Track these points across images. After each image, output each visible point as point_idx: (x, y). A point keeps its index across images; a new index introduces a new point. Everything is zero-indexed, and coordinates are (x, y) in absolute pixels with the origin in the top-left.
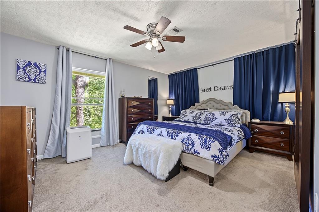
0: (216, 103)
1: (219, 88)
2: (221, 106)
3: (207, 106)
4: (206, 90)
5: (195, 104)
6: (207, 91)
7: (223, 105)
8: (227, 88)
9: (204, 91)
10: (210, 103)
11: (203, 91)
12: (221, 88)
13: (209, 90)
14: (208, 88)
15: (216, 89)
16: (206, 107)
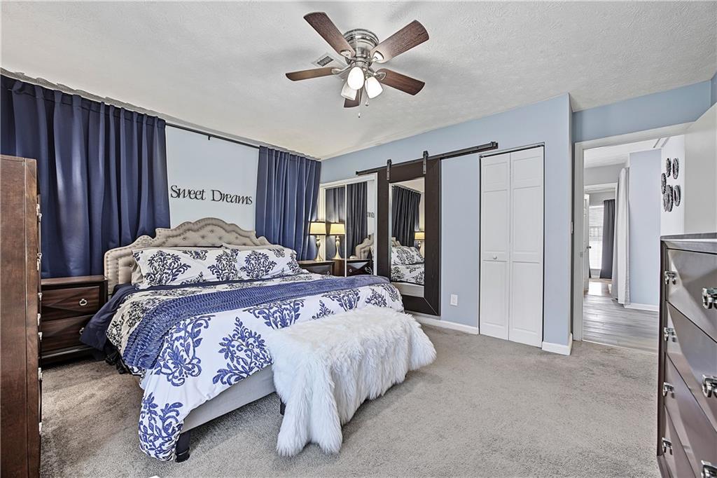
0: (226, 231)
1: (223, 197)
2: (237, 238)
3: (203, 237)
4: (190, 193)
5: (157, 230)
6: (193, 196)
7: (241, 235)
8: (241, 201)
9: (182, 195)
10: (212, 231)
11: (179, 196)
12: (229, 196)
13: (199, 197)
14: (198, 188)
15: (217, 196)
16: (201, 239)
